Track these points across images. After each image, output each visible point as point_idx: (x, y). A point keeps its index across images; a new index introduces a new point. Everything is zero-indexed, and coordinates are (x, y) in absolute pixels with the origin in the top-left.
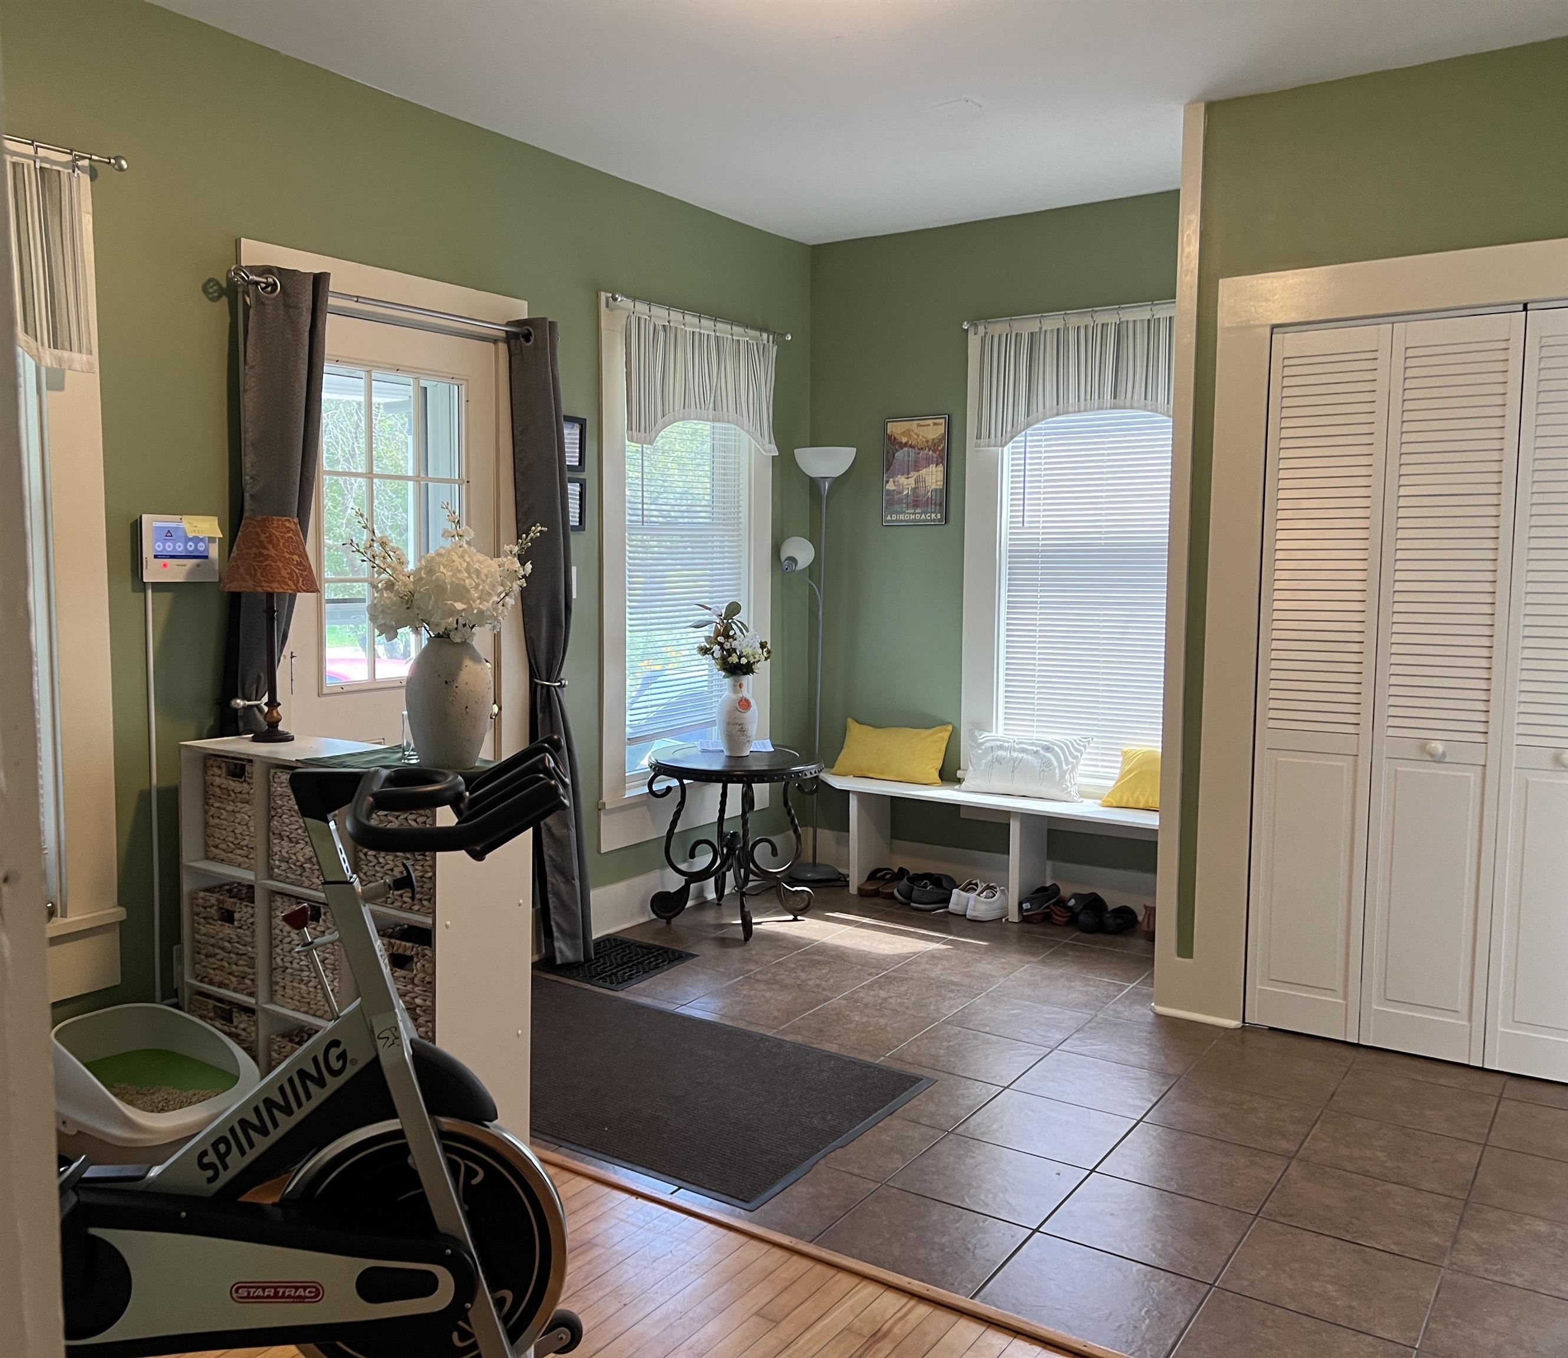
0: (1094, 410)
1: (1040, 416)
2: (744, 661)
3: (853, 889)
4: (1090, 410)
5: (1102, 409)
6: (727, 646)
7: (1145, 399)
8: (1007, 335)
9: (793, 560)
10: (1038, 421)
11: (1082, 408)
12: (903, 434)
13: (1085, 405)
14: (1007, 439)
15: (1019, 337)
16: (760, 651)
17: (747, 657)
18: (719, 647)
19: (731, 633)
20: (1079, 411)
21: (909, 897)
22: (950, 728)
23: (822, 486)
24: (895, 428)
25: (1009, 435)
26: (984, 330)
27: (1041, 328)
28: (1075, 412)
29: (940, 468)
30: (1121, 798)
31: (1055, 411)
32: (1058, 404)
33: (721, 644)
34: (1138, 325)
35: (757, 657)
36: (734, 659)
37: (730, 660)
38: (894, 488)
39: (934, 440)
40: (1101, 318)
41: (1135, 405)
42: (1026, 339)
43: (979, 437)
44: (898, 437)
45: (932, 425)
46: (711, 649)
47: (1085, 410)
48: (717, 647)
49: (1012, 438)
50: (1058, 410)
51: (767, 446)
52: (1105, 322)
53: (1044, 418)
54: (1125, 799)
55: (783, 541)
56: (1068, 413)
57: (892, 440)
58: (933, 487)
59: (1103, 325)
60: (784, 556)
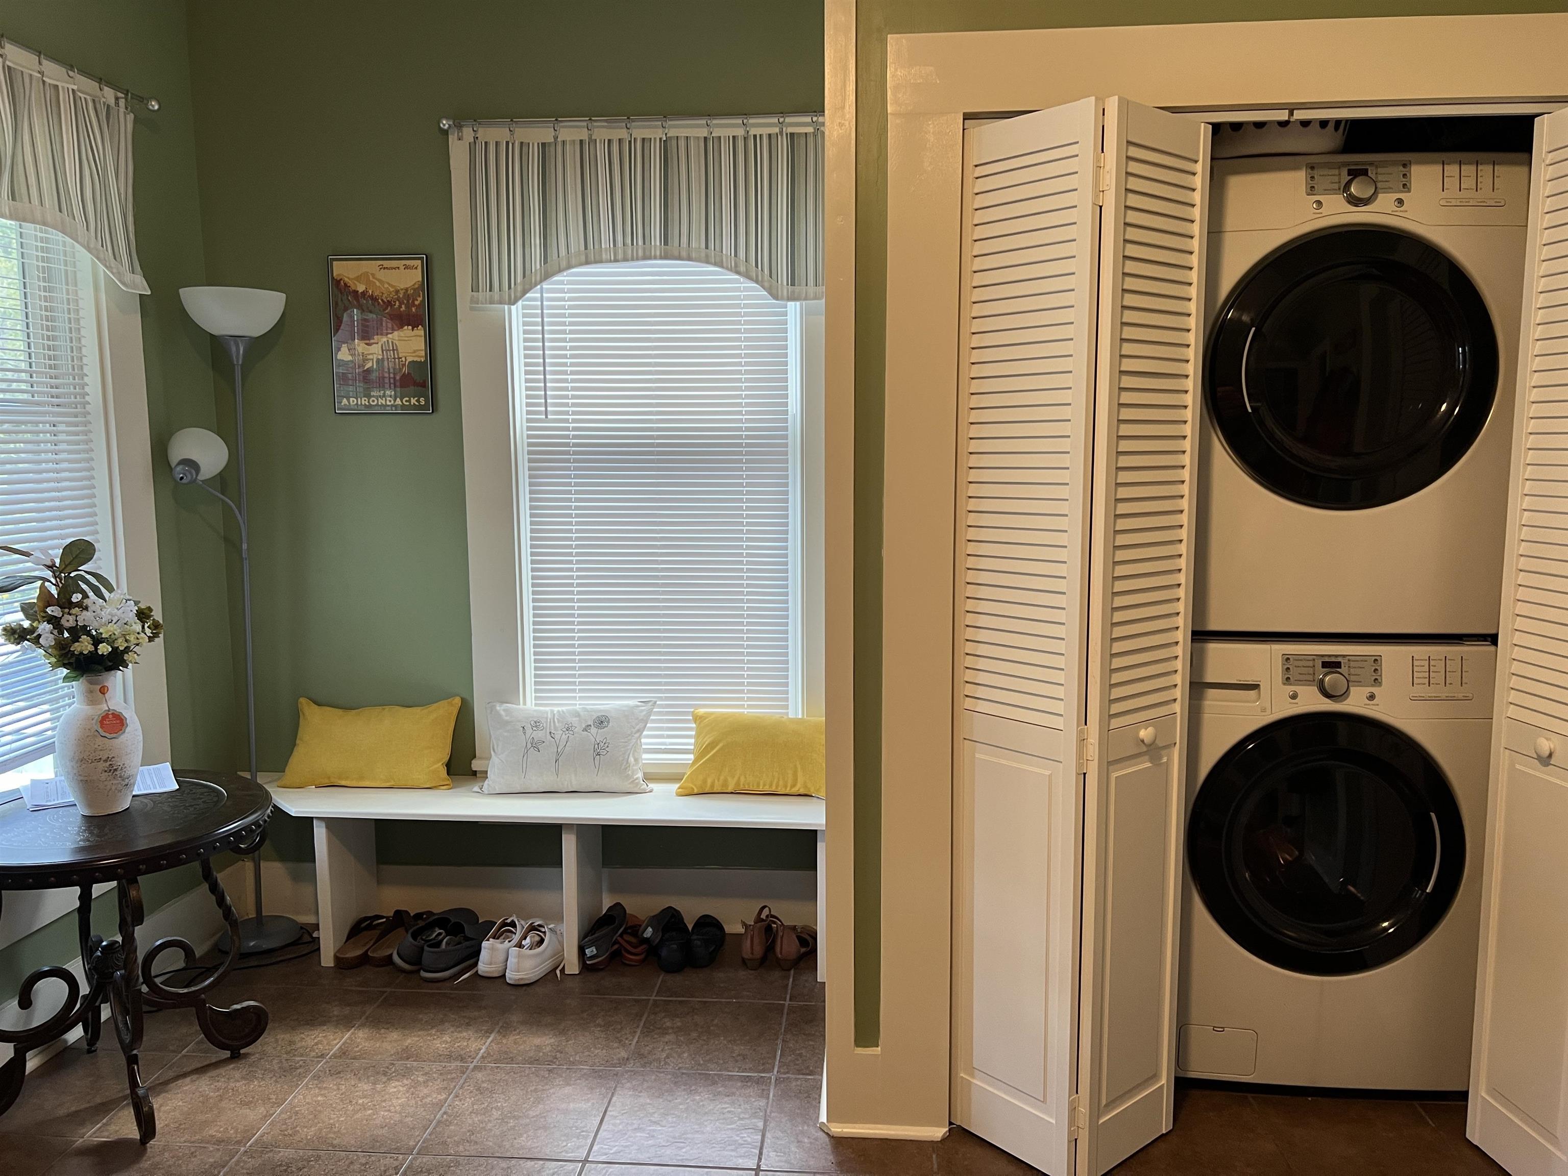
0: (637, 259)
1: (564, 264)
2: (104, 649)
3: (327, 959)
4: (633, 260)
5: (650, 258)
6: (68, 621)
7: (707, 247)
8: (507, 143)
9: (191, 464)
10: (560, 271)
11: (620, 256)
12: (358, 278)
13: (625, 252)
14: (519, 294)
15: (525, 149)
16: (138, 627)
17: (110, 641)
18: (49, 627)
19: (76, 598)
20: (616, 261)
21: (416, 961)
22: (457, 701)
23: (234, 349)
24: (344, 270)
25: (519, 288)
26: (472, 134)
27: (556, 138)
28: (611, 261)
29: (420, 331)
30: (705, 781)
31: (583, 258)
32: (586, 248)
33: (54, 622)
34: (692, 143)
35: (132, 638)
36: (84, 646)
37: (77, 648)
38: (350, 358)
39: (407, 290)
40: (640, 132)
41: (694, 255)
42: (534, 154)
43: (475, 288)
44: (350, 283)
45: (402, 268)
46: (32, 630)
47: (625, 259)
48: (45, 628)
49: (525, 292)
50: (587, 257)
51: (128, 277)
52: (647, 136)
53: (569, 267)
54: (709, 781)
55: (171, 434)
56: (601, 262)
57: (339, 286)
58: (410, 359)
59: (643, 139)
60: (174, 460)
